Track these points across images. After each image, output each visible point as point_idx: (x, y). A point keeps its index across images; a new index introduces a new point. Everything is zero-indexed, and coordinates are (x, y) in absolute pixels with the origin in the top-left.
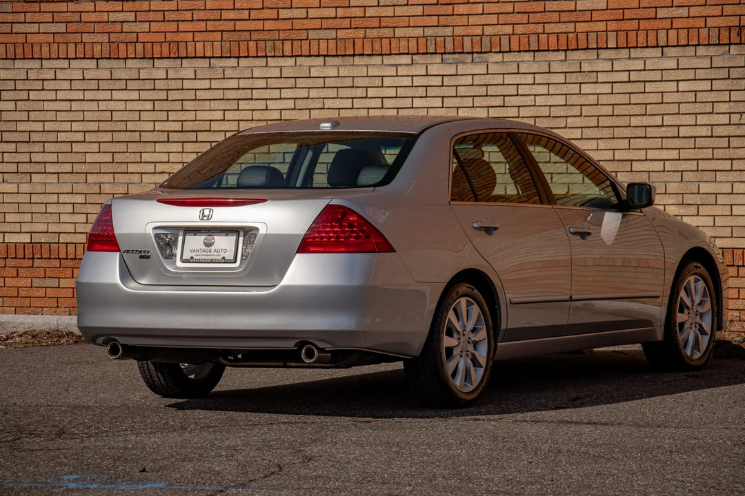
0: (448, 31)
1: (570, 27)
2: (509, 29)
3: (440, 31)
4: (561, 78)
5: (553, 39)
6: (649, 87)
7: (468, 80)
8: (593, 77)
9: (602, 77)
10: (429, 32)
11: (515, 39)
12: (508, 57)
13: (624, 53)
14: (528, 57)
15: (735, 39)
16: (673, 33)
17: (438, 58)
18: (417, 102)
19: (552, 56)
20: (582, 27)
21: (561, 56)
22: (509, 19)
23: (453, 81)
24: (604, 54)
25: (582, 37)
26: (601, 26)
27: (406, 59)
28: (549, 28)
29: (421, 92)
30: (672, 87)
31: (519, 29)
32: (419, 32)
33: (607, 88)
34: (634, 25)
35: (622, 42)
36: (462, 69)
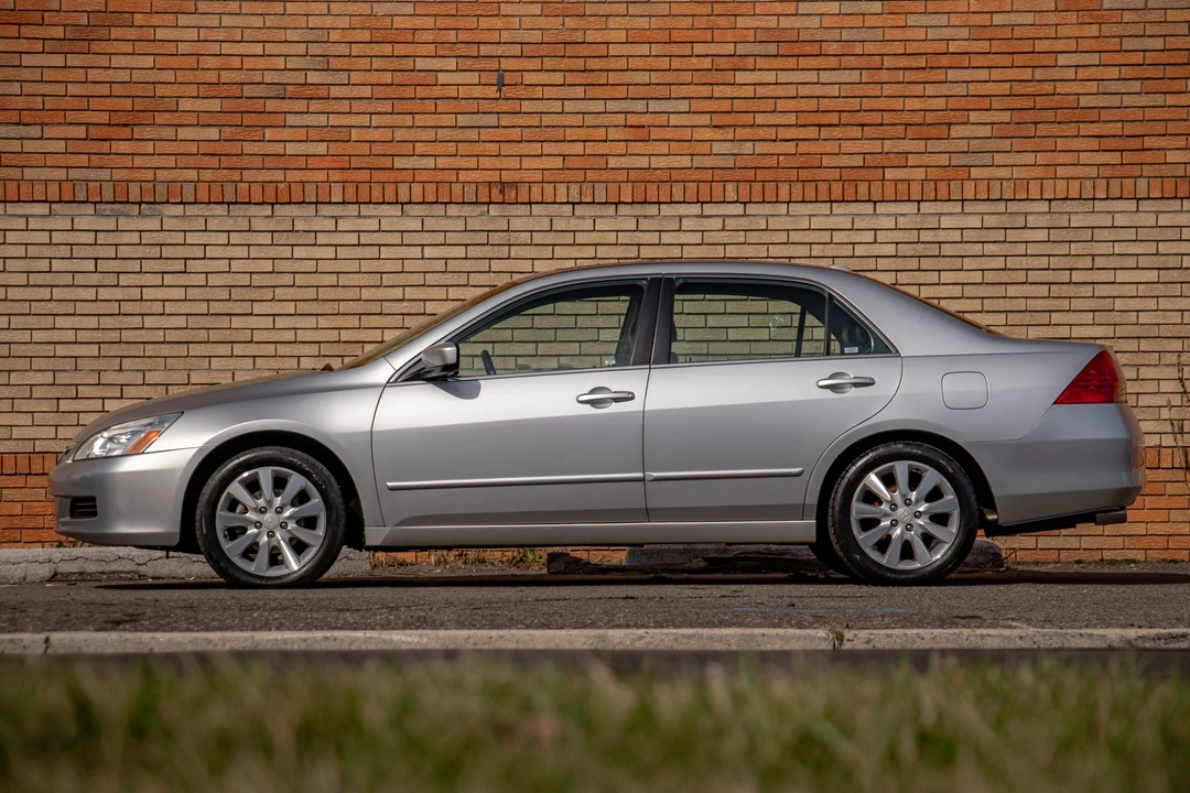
0: (105, 174)
1: (279, 175)
2: (192, 175)
3: (92, 174)
4: (267, 239)
5: (257, 189)
6: (385, 252)
7: (135, 238)
8: (310, 239)
9: (322, 239)
10: (74, 174)
11: (203, 188)
12: (191, 210)
13: (352, 210)
14: (220, 210)
15: (496, 196)
16: (417, 188)
17: (89, 209)
18: (57, 265)
19: (253, 210)
20: (293, 176)
21: (267, 210)
22: (192, 161)
23: (111, 238)
24: (325, 210)
25: (297, 188)
26: (321, 176)
27: (42, 209)
28: (248, 175)
29: (65, 251)
30: (416, 252)
31: (207, 175)
32: (61, 174)
33: (330, 252)
34: (364, 175)
35: (350, 196)
36: (124, 223)
